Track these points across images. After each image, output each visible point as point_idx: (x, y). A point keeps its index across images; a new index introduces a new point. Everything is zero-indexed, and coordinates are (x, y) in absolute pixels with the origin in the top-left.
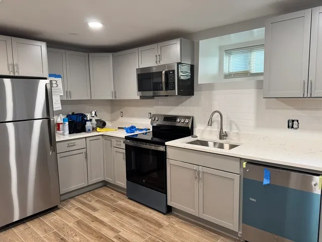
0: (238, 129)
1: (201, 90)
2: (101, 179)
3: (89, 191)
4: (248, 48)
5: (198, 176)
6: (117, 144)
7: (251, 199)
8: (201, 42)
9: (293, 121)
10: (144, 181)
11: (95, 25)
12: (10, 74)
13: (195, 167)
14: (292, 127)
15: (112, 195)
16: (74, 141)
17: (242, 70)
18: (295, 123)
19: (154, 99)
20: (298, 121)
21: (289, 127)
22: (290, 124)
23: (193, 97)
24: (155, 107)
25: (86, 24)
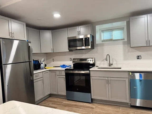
0: (116, 61)
1: (98, 46)
2: (49, 93)
3: (44, 100)
4: (111, 30)
5: (108, 82)
6: (59, 74)
7: (134, 87)
8: (96, 26)
9: (139, 56)
10: (78, 89)
11: (57, 16)
12: (10, 38)
13: (106, 78)
14: (139, 59)
15: (58, 100)
16: (38, 74)
17: (110, 39)
18: (140, 57)
19: (73, 51)
20: (141, 56)
21: (137, 59)
22: (138, 58)
23: (94, 49)
24: (73, 55)
25: (53, 15)
